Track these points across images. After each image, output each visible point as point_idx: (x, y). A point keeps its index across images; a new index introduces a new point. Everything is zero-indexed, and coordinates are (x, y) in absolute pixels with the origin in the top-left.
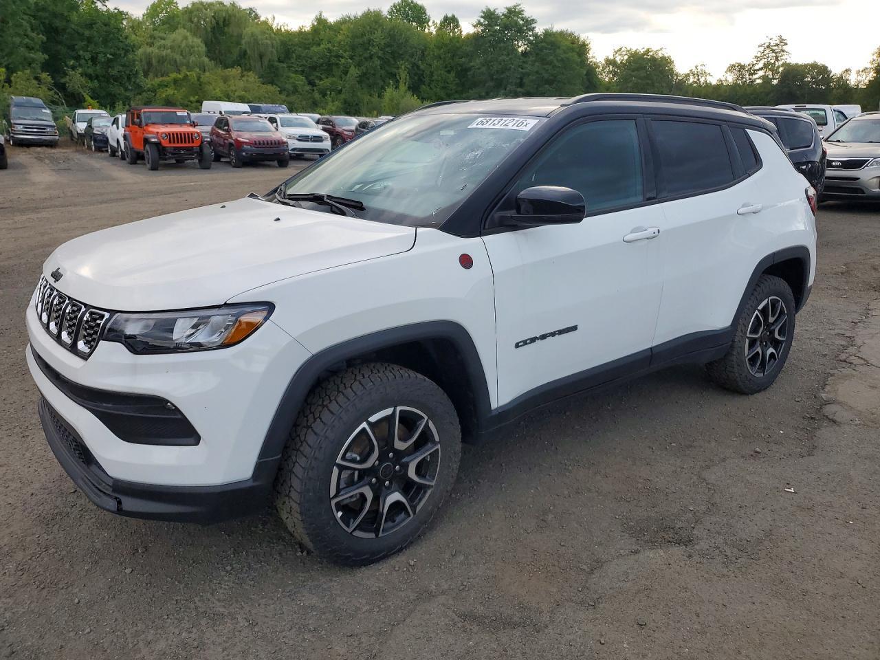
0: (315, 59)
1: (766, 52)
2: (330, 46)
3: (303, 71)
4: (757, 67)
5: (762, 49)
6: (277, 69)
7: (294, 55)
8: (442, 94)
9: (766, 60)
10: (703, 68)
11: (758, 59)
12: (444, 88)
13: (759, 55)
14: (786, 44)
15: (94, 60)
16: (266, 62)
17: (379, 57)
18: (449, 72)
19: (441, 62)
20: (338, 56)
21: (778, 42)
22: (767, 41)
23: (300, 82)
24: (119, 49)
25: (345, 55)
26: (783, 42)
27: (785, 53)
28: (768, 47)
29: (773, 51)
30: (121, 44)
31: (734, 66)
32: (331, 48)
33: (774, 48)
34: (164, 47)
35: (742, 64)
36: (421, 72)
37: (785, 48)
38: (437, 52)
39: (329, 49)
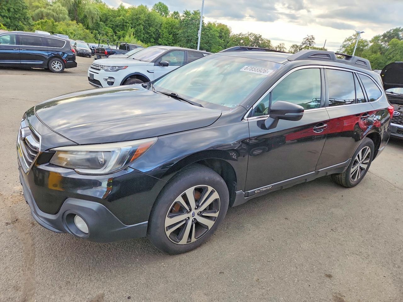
0: (117, 22)
1: (306, 41)
2: (123, 18)
3: (112, 27)
4: (302, 47)
5: (305, 40)
6: (99, 24)
7: (109, 20)
8: (166, 43)
9: (306, 45)
10: (283, 45)
11: (303, 44)
12: (167, 41)
13: (304, 42)
14: (314, 39)
15: (9, 10)
16: (94, 21)
17: (143, 25)
18: (170, 34)
19: (167, 30)
20: (126, 22)
21: (311, 38)
22: (307, 37)
23: (110, 31)
24: (20, 7)
25: (129, 22)
26: (313, 38)
27: (313, 43)
28: (308, 39)
29: (309, 41)
30: (21, 5)
31: (294, 45)
32: (124, 18)
33: (309, 40)
34: (50, 9)
35: (297, 45)
36: (159, 33)
37: (314, 40)
38: (166, 26)
39: (123, 19)
